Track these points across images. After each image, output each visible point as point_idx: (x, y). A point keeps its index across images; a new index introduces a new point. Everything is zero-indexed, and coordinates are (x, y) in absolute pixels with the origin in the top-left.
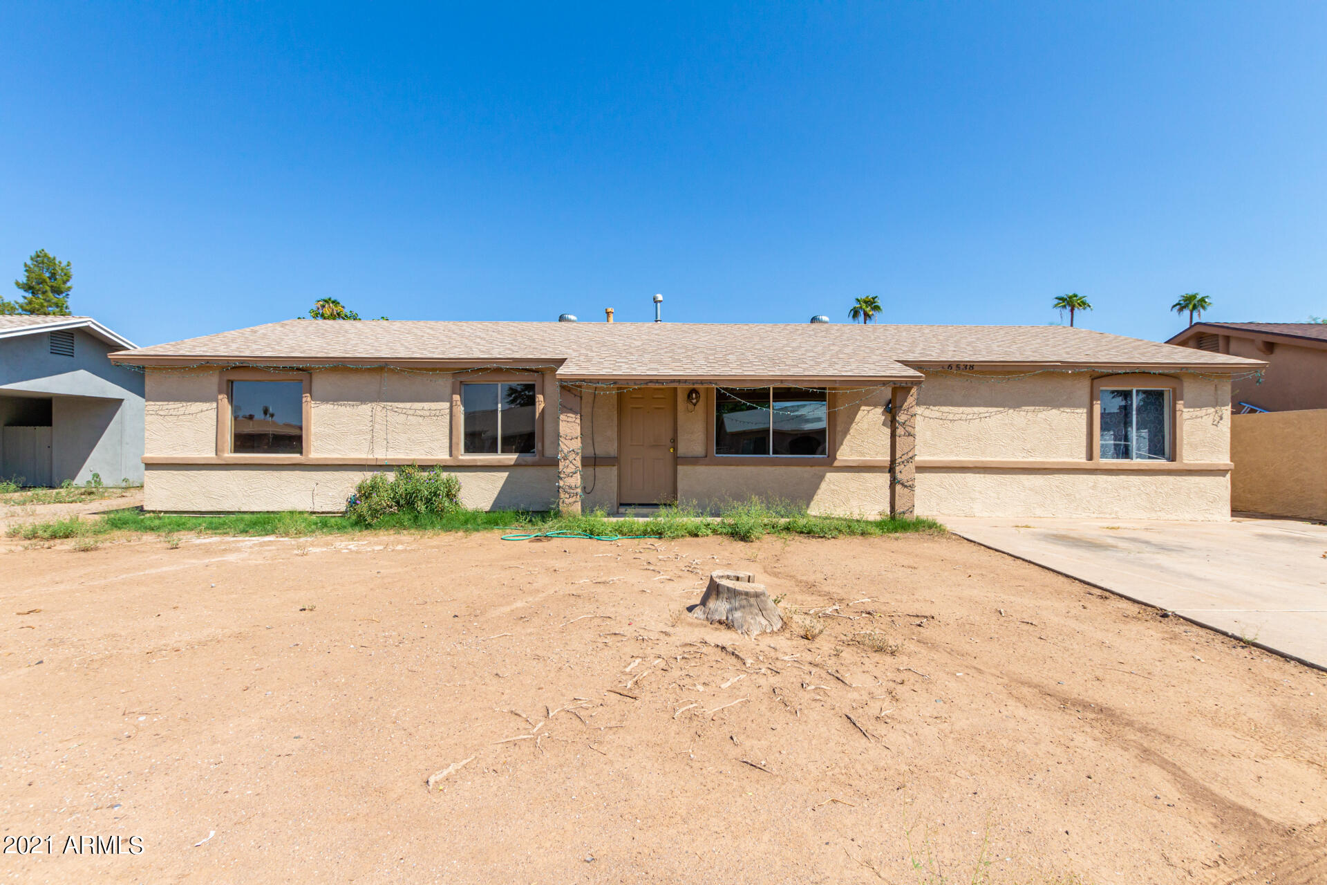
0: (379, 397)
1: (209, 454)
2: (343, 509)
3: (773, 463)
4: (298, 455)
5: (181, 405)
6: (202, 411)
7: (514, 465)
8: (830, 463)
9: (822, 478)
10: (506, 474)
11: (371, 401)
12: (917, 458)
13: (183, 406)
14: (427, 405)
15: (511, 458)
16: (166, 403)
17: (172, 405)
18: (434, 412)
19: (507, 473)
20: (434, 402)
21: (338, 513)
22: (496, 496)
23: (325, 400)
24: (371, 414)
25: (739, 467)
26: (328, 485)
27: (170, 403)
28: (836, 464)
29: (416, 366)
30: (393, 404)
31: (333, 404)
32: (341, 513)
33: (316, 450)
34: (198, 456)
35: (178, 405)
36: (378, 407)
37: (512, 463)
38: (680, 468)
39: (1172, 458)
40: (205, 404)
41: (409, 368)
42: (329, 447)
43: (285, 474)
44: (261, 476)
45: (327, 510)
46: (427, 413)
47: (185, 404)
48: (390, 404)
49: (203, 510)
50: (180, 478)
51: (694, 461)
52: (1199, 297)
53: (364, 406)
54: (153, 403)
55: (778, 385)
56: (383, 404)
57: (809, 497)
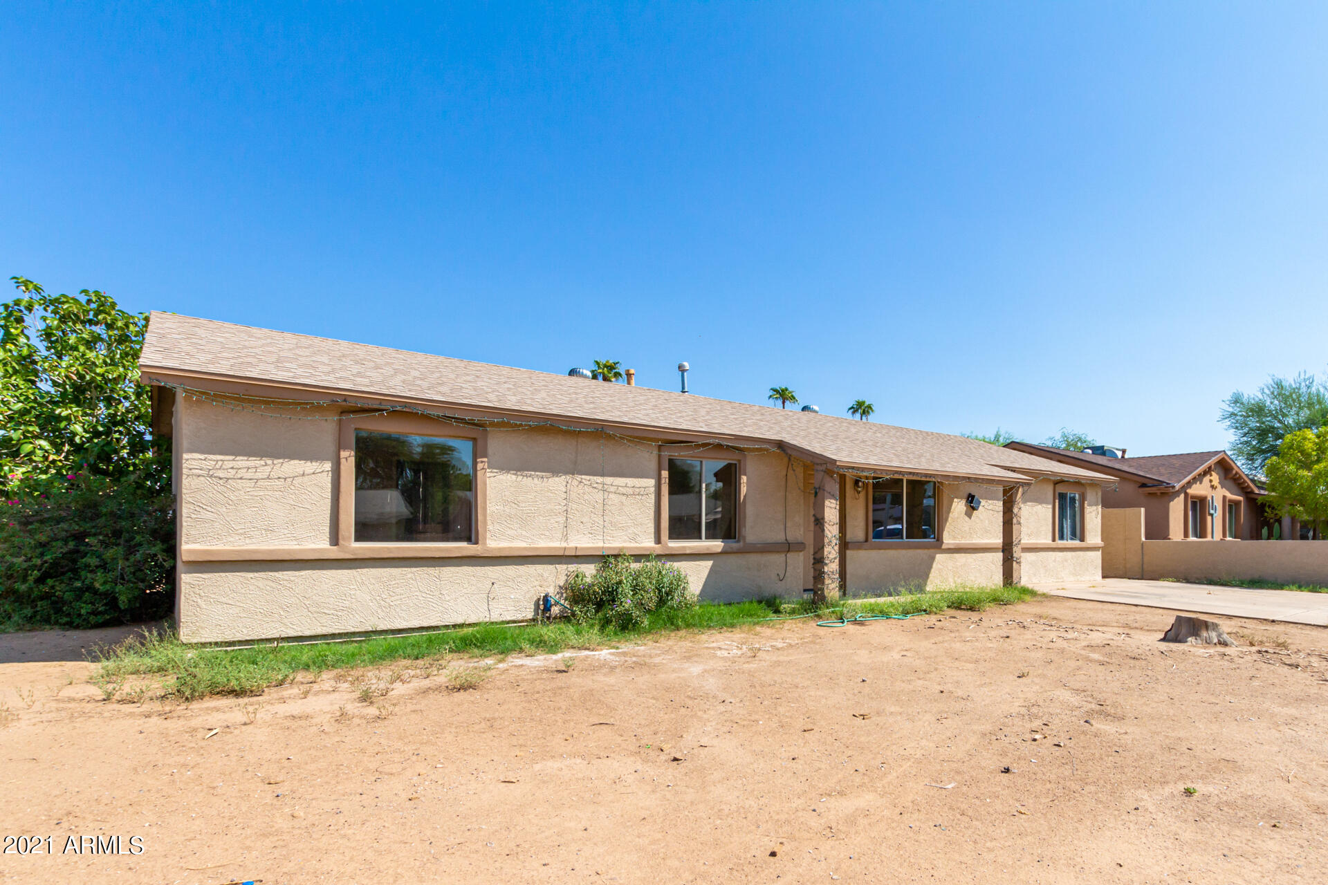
0: (574, 469)
1: (320, 544)
2: (530, 615)
3: (909, 547)
4: (464, 544)
5: (263, 463)
6: (303, 475)
7: (721, 553)
8: (938, 545)
9: (933, 558)
10: (710, 563)
11: (566, 473)
12: (1022, 541)
13: (266, 465)
14: (631, 481)
15: (717, 545)
16: (231, 458)
17: (242, 461)
18: (637, 490)
19: (712, 562)
20: (638, 477)
21: (522, 621)
22: (701, 588)
23: (505, 467)
24: (564, 490)
25: (887, 551)
26: (510, 584)
27: (238, 458)
28: (944, 547)
29: (645, 435)
30: (591, 477)
31: (515, 474)
32: (526, 621)
33: (494, 539)
34: (297, 547)
35: (254, 462)
36: (574, 480)
37: (719, 550)
38: (849, 553)
39: (1082, 539)
40: (309, 463)
41: (630, 436)
42: (510, 532)
43: (448, 572)
44: (409, 576)
45: (509, 618)
46: (630, 491)
47: (269, 462)
48: (588, 477)
49: (308, 633)
50: (260, 585)
51: (859, 545)
52: (866, 404)
53: (557, 479)
54: (202, 457)
55: (911, 477)
56: (579, 477)
57: (926, 576)
